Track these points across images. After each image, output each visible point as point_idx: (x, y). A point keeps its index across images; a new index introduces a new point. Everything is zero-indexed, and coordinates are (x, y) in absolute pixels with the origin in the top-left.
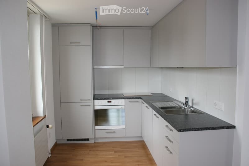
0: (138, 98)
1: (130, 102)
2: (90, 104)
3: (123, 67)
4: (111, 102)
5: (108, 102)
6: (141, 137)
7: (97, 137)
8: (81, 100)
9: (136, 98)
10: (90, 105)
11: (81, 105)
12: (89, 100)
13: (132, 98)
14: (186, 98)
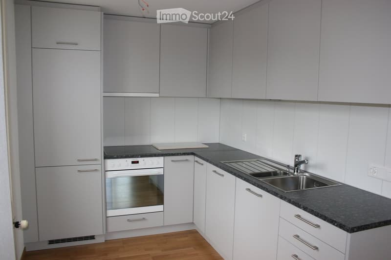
0: (188, 154)
1: (172, 161)
2: (98, 167)
3: (157, 95)
4: (137, 162)
5: (133, 162)
6: (193, 223)
7: (110, 229)
8: (79, 161)
9: (184, 154)
10: (96, 170)
11: (79, 171)
12: (96, 160)
13: (177, 154)
14: (296, 156)
